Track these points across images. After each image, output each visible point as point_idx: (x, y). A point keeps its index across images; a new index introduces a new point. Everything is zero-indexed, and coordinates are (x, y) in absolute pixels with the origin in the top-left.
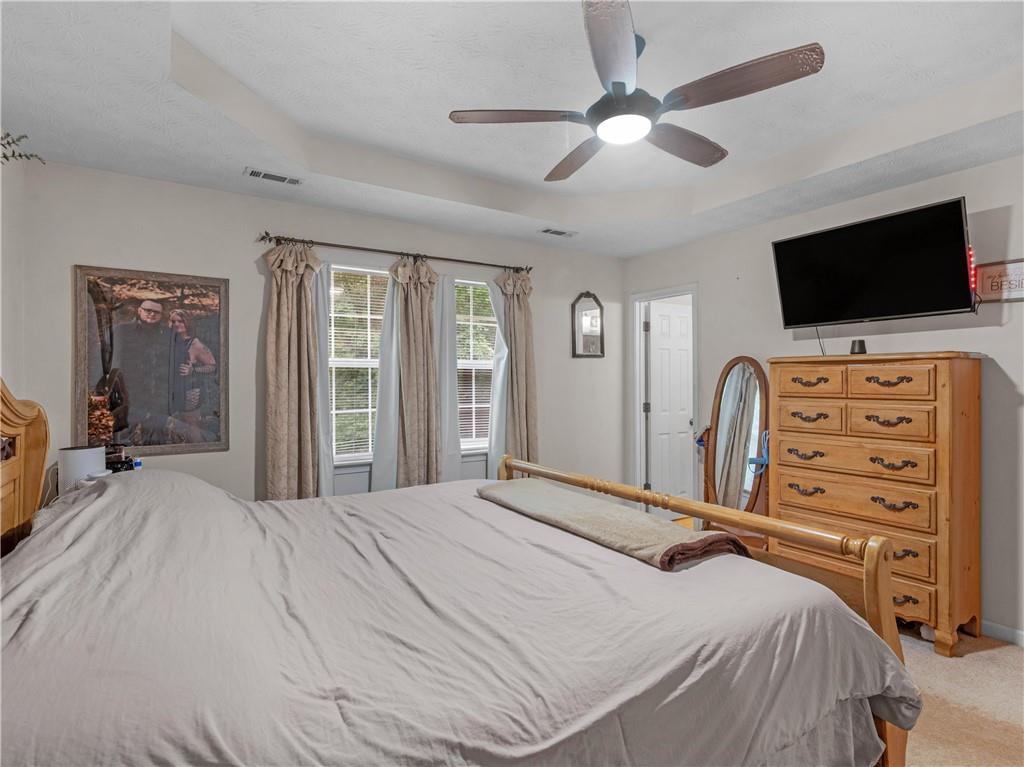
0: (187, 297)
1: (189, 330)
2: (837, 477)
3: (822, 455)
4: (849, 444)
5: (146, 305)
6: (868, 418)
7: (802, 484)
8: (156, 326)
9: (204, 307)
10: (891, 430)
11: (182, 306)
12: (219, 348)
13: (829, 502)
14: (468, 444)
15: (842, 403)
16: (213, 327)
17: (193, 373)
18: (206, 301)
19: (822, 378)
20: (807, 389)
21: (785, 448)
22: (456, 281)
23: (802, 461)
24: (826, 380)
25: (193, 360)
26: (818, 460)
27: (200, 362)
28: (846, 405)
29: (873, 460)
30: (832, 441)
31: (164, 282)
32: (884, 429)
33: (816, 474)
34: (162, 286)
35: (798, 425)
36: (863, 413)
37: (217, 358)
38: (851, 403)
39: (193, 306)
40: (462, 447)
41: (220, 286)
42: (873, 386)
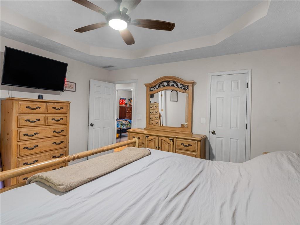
2: (42, 140)
3: (37, 133)
4: (46, 128)
6: (52, 119)
7: (29, 146)
10: (58, 122)
13: (39, 149)
15: (44, 115)
19: (38, 107)
20: (32, 111)
21: (22, 134)
23: (30, 137)
24: (40, 108)
26: (36, 136)
28: (46, 116)
29: (54, 132)
30: (40, 128)
32: (57, 122)
33: (34, 141)
35: (28, 124)
36: (51, 118)
38: (47, 115)
42: (54, 110)
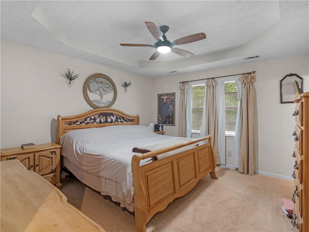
0: (169, 97)
1: (170, 103)
5: (165, 99)
8: (165, 103)
9: (172, 99)
11: (169, 99)
12: (174, 106)
14: (227, 133)
16: (173, 102)
17: (170, 111)
18: (172, 97)
22: (225, 82)
25: (170, 109)
27: (171, 109)
31: (167, 95)
34: (167, 96)
37: (173, 108)
39: (170, 99)
40: (226, 133)
41: (173, 94)
